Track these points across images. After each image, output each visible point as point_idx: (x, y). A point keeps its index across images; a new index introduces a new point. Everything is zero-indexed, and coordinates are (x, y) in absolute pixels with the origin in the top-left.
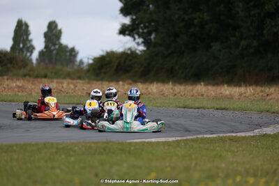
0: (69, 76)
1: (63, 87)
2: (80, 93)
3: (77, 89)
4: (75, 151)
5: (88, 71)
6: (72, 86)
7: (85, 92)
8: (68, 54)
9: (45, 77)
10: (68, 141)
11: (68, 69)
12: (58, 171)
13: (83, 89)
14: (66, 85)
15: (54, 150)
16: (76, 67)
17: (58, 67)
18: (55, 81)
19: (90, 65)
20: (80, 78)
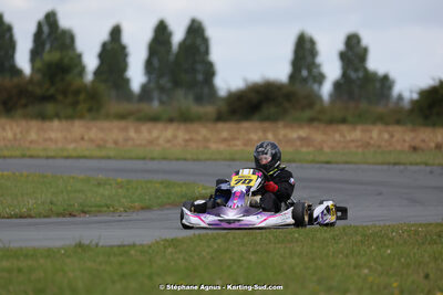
0: (381, 119)
1: (371, 138)
2: (399, 148)
3: (394, 139)
4: (392, 239)
5: (412, 111)
6: (386, 136)
7: (407, 145)
8: (378, 85)
9: (344, 121)
10: (382, 223)
11: (380, 109)
12: (366, 271)
13: (404, 141)
14: (377, 134)
15: (359, 238)
16: (391, 105)
17: (364, 105)
18: (359, 128)
19: (414, 103)
20: (398, 122)
